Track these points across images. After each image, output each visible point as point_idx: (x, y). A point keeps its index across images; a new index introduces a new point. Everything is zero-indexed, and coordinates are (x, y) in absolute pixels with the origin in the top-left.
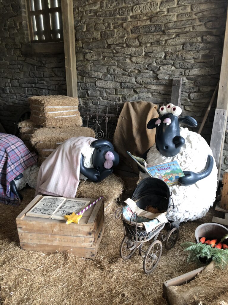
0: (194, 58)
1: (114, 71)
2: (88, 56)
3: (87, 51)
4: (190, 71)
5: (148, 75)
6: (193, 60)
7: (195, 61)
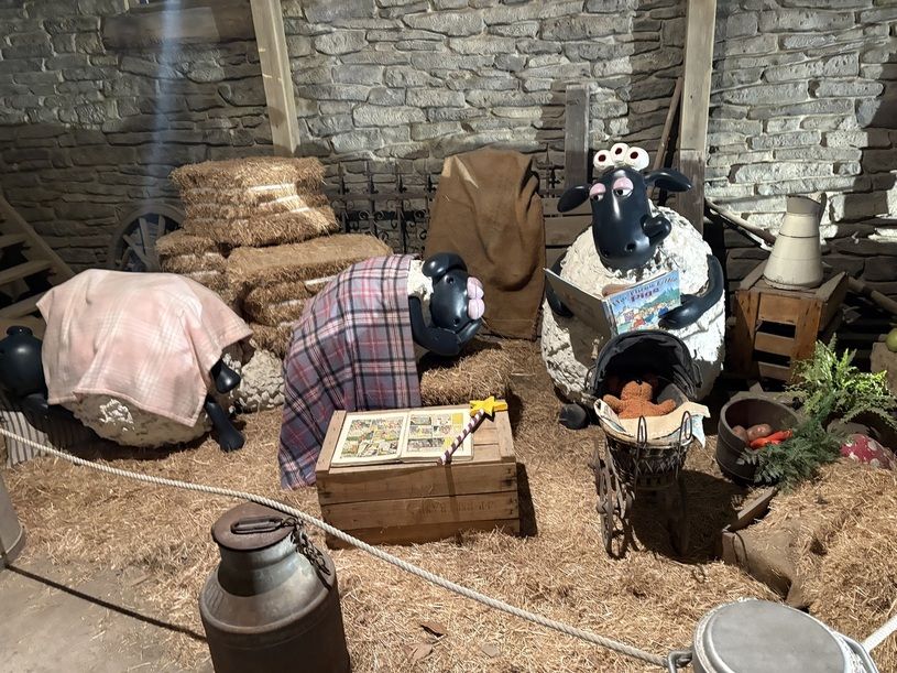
0: (614, 32)
1: (403, 78)
2: (324, 43)
3: (320, 28)
4: (605, 65)
5: (497, 84)
6: (611, 37)
7: (617, 40)
